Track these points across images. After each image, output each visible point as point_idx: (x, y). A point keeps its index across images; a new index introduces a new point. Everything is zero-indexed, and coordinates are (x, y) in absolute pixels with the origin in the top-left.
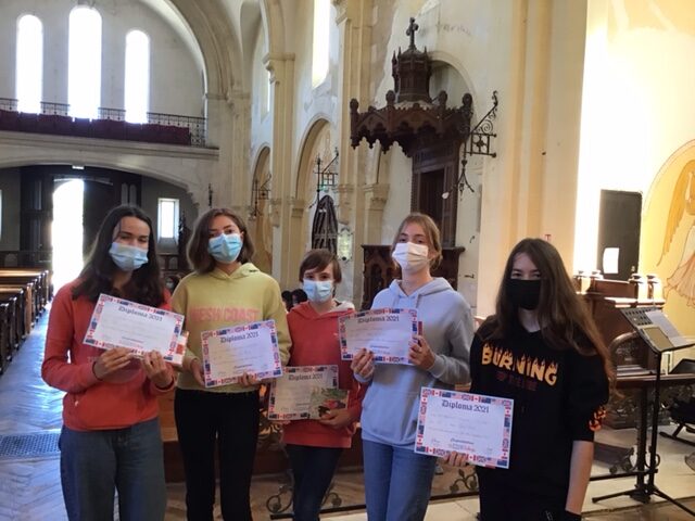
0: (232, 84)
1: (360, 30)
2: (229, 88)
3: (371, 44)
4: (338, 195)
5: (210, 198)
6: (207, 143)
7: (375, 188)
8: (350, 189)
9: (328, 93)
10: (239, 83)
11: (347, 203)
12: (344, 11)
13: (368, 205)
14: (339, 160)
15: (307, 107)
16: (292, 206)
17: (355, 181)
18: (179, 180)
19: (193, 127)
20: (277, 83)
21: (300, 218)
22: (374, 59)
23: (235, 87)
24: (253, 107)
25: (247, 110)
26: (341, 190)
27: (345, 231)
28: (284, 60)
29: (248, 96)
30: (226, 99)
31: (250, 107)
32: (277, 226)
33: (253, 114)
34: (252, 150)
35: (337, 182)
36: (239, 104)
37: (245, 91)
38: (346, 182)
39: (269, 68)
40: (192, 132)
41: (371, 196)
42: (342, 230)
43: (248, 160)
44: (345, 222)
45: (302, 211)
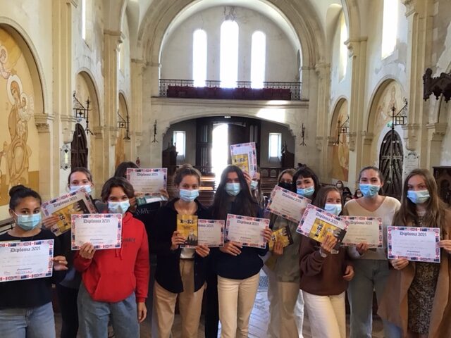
0: (319, 59)
1: (425, 20)
2: (317, 62)
3: (433, 28)
5: (303, 132)
6: (302, 97)
7: (436, 126)
8: (416, 127)
9: (396, 61)
10: (324, 58)
11: (414, 137)
12: (413, 8)
13: (430, 138)
14: (408, 108)
15: (377, 72)
16: (364, 137)
17: (420, 121)
18: (284, 122)
19: (293, 88)
20: (355, 57)
21: (370, 145)
22: (436, 37)
23: (321, 61)
24: (333, 73)
25: (329, 74)
26: (410, 128)
27: (411, 156)
28: (360, 41)
29: (329, 66)
30: (314, 69)
31: (330, 73)
32: (353, 151)
33: (332, 77)
34: (332, 100)
35: (406, 122)
36: (323, 72)
37: (327, 63)
38: (413, 122)
39: (350, 48)
40: (293, 92)
41: (434, 131)
42: (409, 154)
43: (328, 107)
44: (412, 150)
45: (371, 140)
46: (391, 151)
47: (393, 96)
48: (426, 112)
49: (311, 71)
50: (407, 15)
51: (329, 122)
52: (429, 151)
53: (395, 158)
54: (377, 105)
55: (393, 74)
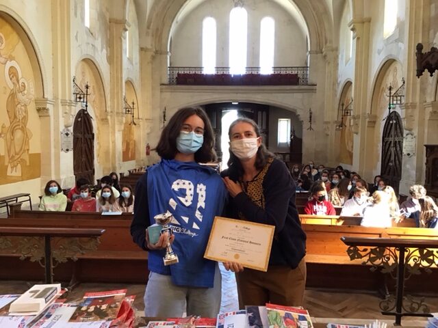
0: (326, 43)
2: (324, 45)
3: (430, 4)
4: (404, 110)
5: (311, 117)
6: (309, 82)
7: (433, 104)
8: (413, 106)
9: (396, 41)
10: (331, 42)
11: (411, 116)
13: (427, 117)
14: (405, 86)
16: (367, 120)
17: (417, 100)
18: (291, 107)
19: (300, 73)
20: (358, 39)
21: (374, 127)
22: (432, 13)
24: (340, 56)
26: (407, 107)
27: (410, 136)
29: (337, 49)
30: (322, 53)
31: (337, 56)
32: (357, 133)
34: (339, 84)
35: (403, 101)
36: (330, 55)
37: (334, 46)
38: (411, 101)
39: (353, 29)
40: (300, 76)
41: (431, 109)
42: (407, 134)
43: (336, 91)
44: (410, 130)
45: (375, 122)
46: (393, 133)
47: (395, 77)
48: (423, 91)
49: (319, 55)
51: (336, 107)
52: (426, 131)
53: (397, 139)
54: (380, 86)
55: (394, 54)
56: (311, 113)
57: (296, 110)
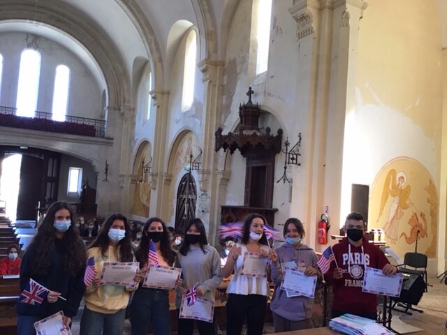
0: (124, 102)
1: (217, 87)
2: (122, 104)
3: (223, 95)
5: (107, 169)
6: (106, 135)
7: (224, 172)
9: (193, 116)
10: (129, 102)
11: (206, 180)
12: (208, 76)
13: (219, 182)
14: (202, 156)
15: (177, 122)
16: (164, 178)
19: (97, 126)
21: (169, 184)
24: (137, 116)
25: (133, 117)
26: (203, 173)
27: (204, 196)
28: (163, 94)
29: (134, 110)
30: (120, 110)
31: (135, 116)
32: (154, 189)
33: (137, 121)
34: (135, 142)
36: (128, 114)
37: (132, 106)
38: (206, 168)
39: (154, 98)
40: (98, 129)
41: (221, 176)
42: (202, 195)
43: (132, 147)
44: (204, 191)
45: (170, 181)
46: (187, 191)
47: (190, 144)
48: (216, 161)
49: (117, 112)
50: (204, 81)
51: (132, 162)
52: (217, 193)
53: (190, 197)
54: (176, 150)
55: (191, 126)
56: (107, 166)
57: (92, 161)
